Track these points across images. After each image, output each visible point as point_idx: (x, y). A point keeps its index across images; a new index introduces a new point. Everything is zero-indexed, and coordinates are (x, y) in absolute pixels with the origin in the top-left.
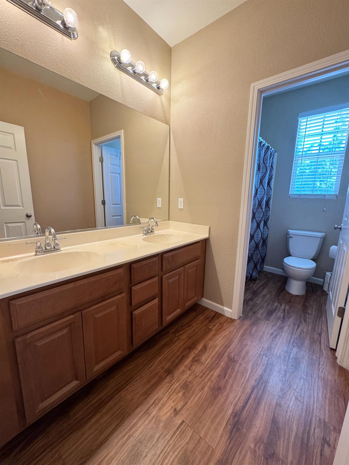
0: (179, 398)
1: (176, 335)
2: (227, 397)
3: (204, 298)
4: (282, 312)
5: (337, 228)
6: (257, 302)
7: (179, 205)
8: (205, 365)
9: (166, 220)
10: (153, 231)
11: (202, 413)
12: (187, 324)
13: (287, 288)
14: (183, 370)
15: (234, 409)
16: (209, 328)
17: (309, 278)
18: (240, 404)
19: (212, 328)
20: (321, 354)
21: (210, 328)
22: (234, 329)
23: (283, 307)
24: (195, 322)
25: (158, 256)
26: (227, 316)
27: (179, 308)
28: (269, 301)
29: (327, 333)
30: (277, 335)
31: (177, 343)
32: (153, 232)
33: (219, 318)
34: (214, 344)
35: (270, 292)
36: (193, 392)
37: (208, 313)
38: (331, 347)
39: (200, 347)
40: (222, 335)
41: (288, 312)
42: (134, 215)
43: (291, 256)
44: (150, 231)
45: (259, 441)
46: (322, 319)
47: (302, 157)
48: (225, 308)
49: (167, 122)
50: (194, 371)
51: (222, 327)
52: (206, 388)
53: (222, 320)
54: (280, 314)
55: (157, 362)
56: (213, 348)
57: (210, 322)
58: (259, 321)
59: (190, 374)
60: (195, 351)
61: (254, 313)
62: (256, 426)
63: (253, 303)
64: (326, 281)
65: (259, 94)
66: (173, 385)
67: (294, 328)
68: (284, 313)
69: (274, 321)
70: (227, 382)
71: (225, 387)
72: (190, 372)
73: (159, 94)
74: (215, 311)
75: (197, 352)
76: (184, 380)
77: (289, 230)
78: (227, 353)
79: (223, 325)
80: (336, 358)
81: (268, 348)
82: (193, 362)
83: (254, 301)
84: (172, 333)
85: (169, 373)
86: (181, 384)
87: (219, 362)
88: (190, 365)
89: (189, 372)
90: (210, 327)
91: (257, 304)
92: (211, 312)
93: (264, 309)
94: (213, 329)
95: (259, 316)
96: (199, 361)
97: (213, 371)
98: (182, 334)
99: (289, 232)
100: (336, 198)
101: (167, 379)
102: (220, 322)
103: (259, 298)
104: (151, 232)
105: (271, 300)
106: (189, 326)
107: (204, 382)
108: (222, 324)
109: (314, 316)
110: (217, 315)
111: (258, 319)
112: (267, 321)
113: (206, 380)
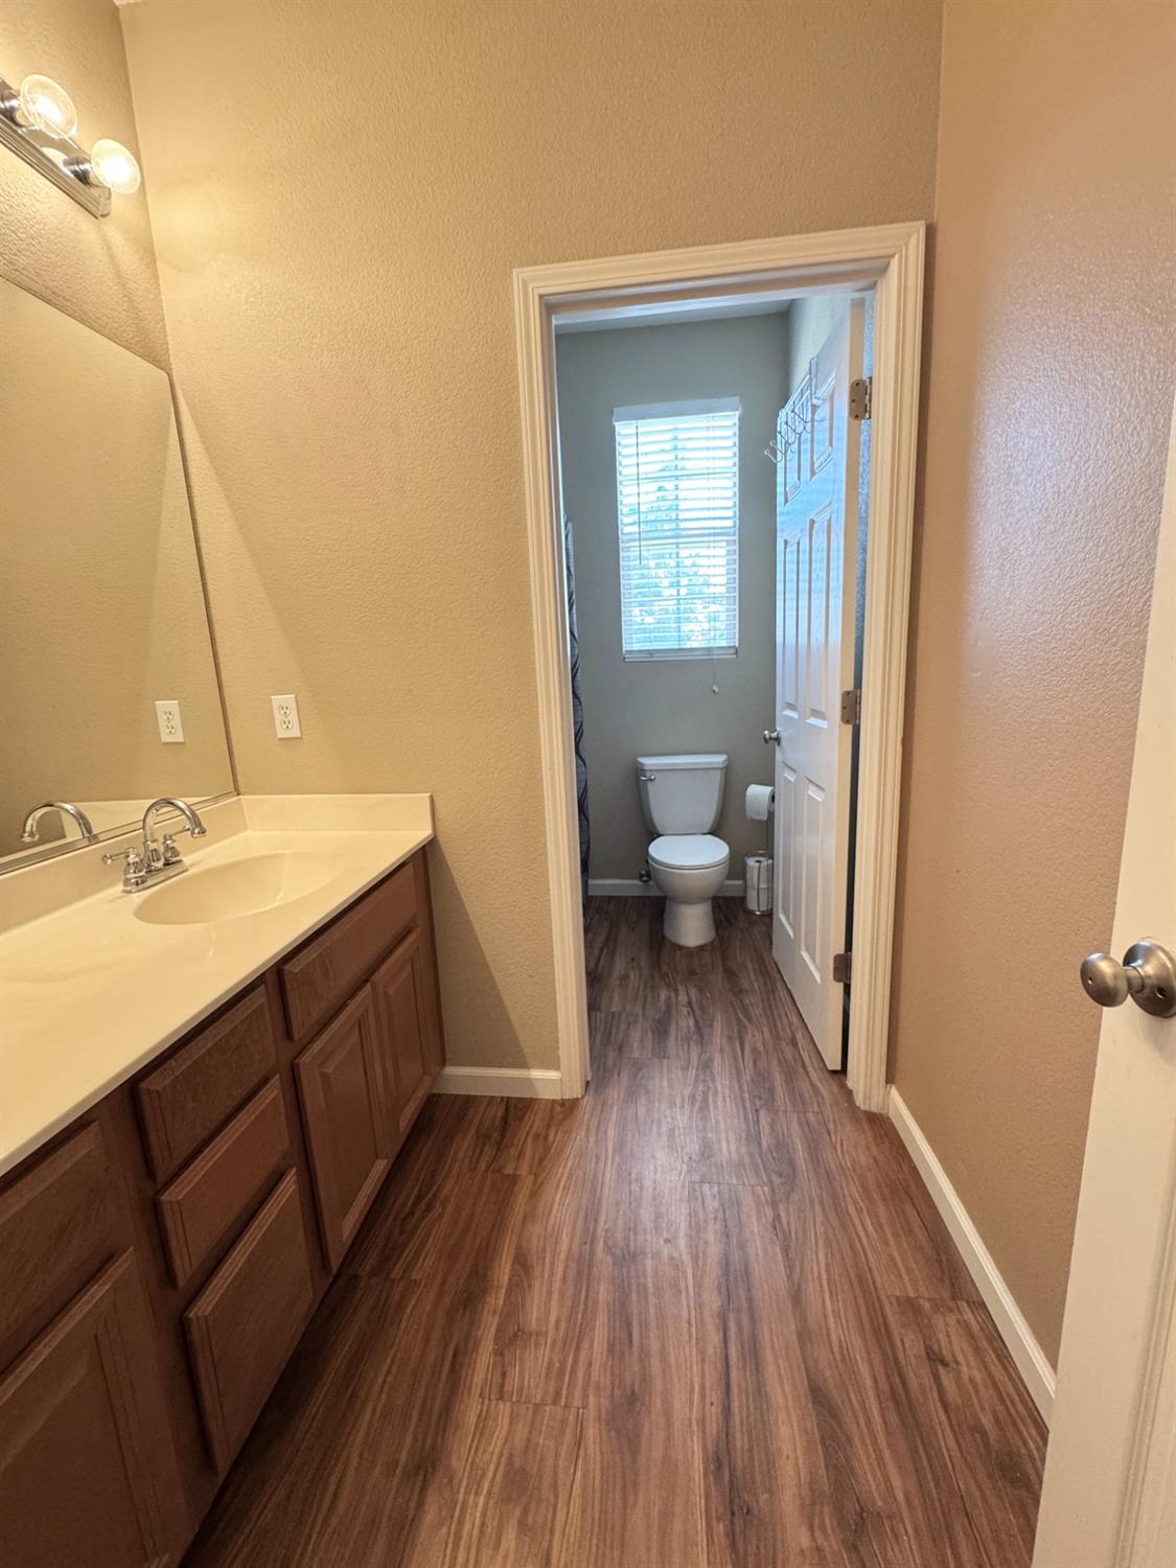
0: (511, 1559)
1: (393, 1276)
2: (667, 1412)
3: (451, 1065)
4: (688, 1013)
5: (770, 738)
6: (613, 1009)
7: (277, 722)
8: (551, 1332)
9: (226, 795)
10: (174, 859)
11: (616, 1554)
12: (419, 1198)
13: (669, 934)
14: (479, 1416)
15: (705, 1447)
16: (509, 1175)
17: (722, 887)
18: (714, 1412)
19: (516, 1169)
20: (820, 1099)
21: (511, 1172)
22: (587, 1136)
23: (683, 998)
24: (446, 1177)
25: (262, 983)
26: (546, 1097)
27: (377, 1157)
28: (641, 993)
29: (805, 1032)
30: (705, 1095)
31: (409, 1310)
32: (179, 862)
33: (527, 1117)
34: (549, 1230)
35: (633, 960)
36: (555, 1486)
37: (478, 1117)
38: (831, 1068)
39: (503, 1272)
40: (560, 1180)
41: (702, 1009)
42: (44, 801)
43: (662, 835)
44: (160, 864)
45: (813, 1503)
46: (779, 994)
47: (640, 540)
48: (536, 1074)
49: (156, 356)
50: (521, 1390)
51: (547, 1149)
52: (592, 1431)
53: (535, 1121)
54: (686, 1023)
55: (355, 1460)
56: (548, 1249)
57: (499, 1147)
58: (644, 1070)
59: (512, 1411)
60: (491, 1299)
61: (620, 1048)
62: (785, 1452)
63: (603, 1015)
64: (749, 882)
65: (544, 314)
66: (468, 1516)
67: (733, 1048)
68: (694, 1016)
69: (681, 1053)
70: (644, 1353)
71: (646, 1379)
72: (509, 1404)
73: (93, 209)
74: (502, 1098)
75: (501, 1302)
76: (501, 1456)
77: (641, 760)
78: (602, 1242)
79: (546, 1137)
80: (849, 1094)
81: (703, 1154)
82: (502, 1354)
83: (603, 1008)
84: (374, 1274)
85: (426, 1471)
86: (496, 1489)
87: (591, 1294)
88: (497, 1379)
89: (504, 1409)
90: (509, 1170)
91: (613, 1014)
92: (488, 1105)
93: (639, 1026)
94: (519, 1173)
95: (637, 1054)
96: (524, 1333)
97: (585, 1345)
98: (417, 1254)
99: (642, 764)
100: (734, 656)
101: (431, 1514)
102: (532, 1132)
103: (612, 992)
104: (167, 864)
105: (645, 987)
106: (429, 1208)
107: (573, 1411)
108: (543, 1134)
109: (761, 993)
110: (515, 1109)
111: (638, 1067)
112: (665, 1061)
113: (577, 1402)
